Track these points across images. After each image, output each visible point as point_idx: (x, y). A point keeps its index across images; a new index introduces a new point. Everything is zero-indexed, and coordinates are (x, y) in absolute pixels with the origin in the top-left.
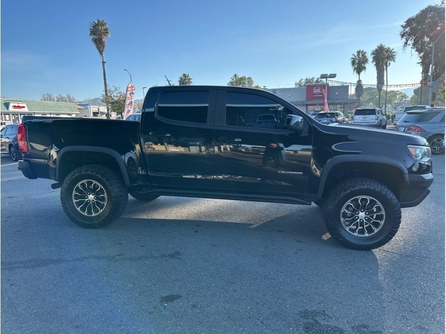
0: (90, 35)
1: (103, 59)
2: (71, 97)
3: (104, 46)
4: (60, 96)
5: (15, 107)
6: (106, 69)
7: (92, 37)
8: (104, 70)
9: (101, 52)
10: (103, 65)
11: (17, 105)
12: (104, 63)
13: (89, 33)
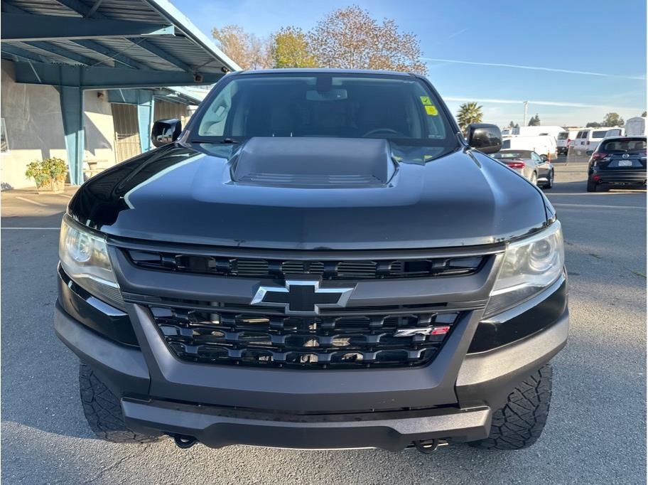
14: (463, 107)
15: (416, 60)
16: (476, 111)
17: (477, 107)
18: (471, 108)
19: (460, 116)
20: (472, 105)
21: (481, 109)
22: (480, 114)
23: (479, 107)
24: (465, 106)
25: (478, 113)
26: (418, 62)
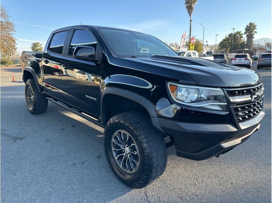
0: (185, 4)
1: (191, 19)
2: (177, 44)
3: (192, 10)
4: (171, 43)
5: (143, 50)
6: (191, 25)
7: (186, 5)
8: (191, 26)
9: (190, 14)
10: (191, 22)
11: (144, 49)
12: (191, 21)
13: (185, 3)
14: (33, 44)
15: (7, 20)
16: (40, 46)
17: (40, 45)
18: (37, 45)
19: (33, 48)
20: (37, 44)
21: (42, 45)
22: (42, 48)
23: (41, 45)
24: (34, 44)
25: (41, 47)
26: (8, 21)
